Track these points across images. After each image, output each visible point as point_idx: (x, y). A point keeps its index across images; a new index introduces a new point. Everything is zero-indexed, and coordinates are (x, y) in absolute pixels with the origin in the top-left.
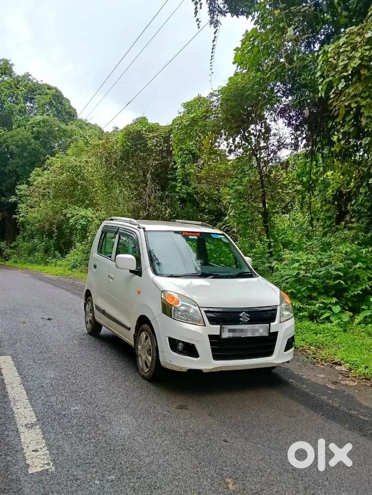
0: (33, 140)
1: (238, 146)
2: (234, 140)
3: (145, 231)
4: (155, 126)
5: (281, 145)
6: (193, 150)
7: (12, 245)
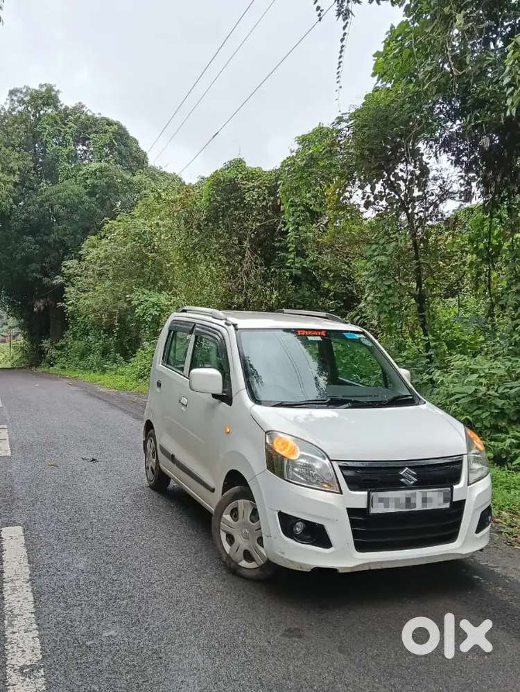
0: (86, 197)
1: (379, 197)
2: (373, 189)
3: (236, 329)
4: (255, 171)
5: (445, 195)
6: (311, 205)
7: (59, 344)
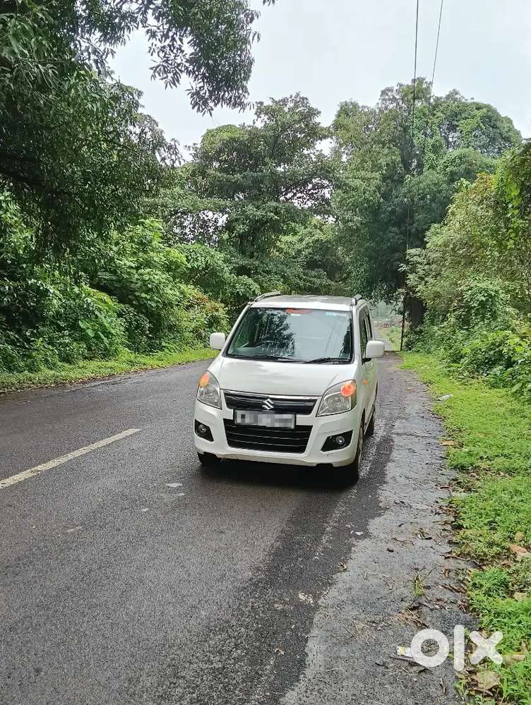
7: (418, 329)
